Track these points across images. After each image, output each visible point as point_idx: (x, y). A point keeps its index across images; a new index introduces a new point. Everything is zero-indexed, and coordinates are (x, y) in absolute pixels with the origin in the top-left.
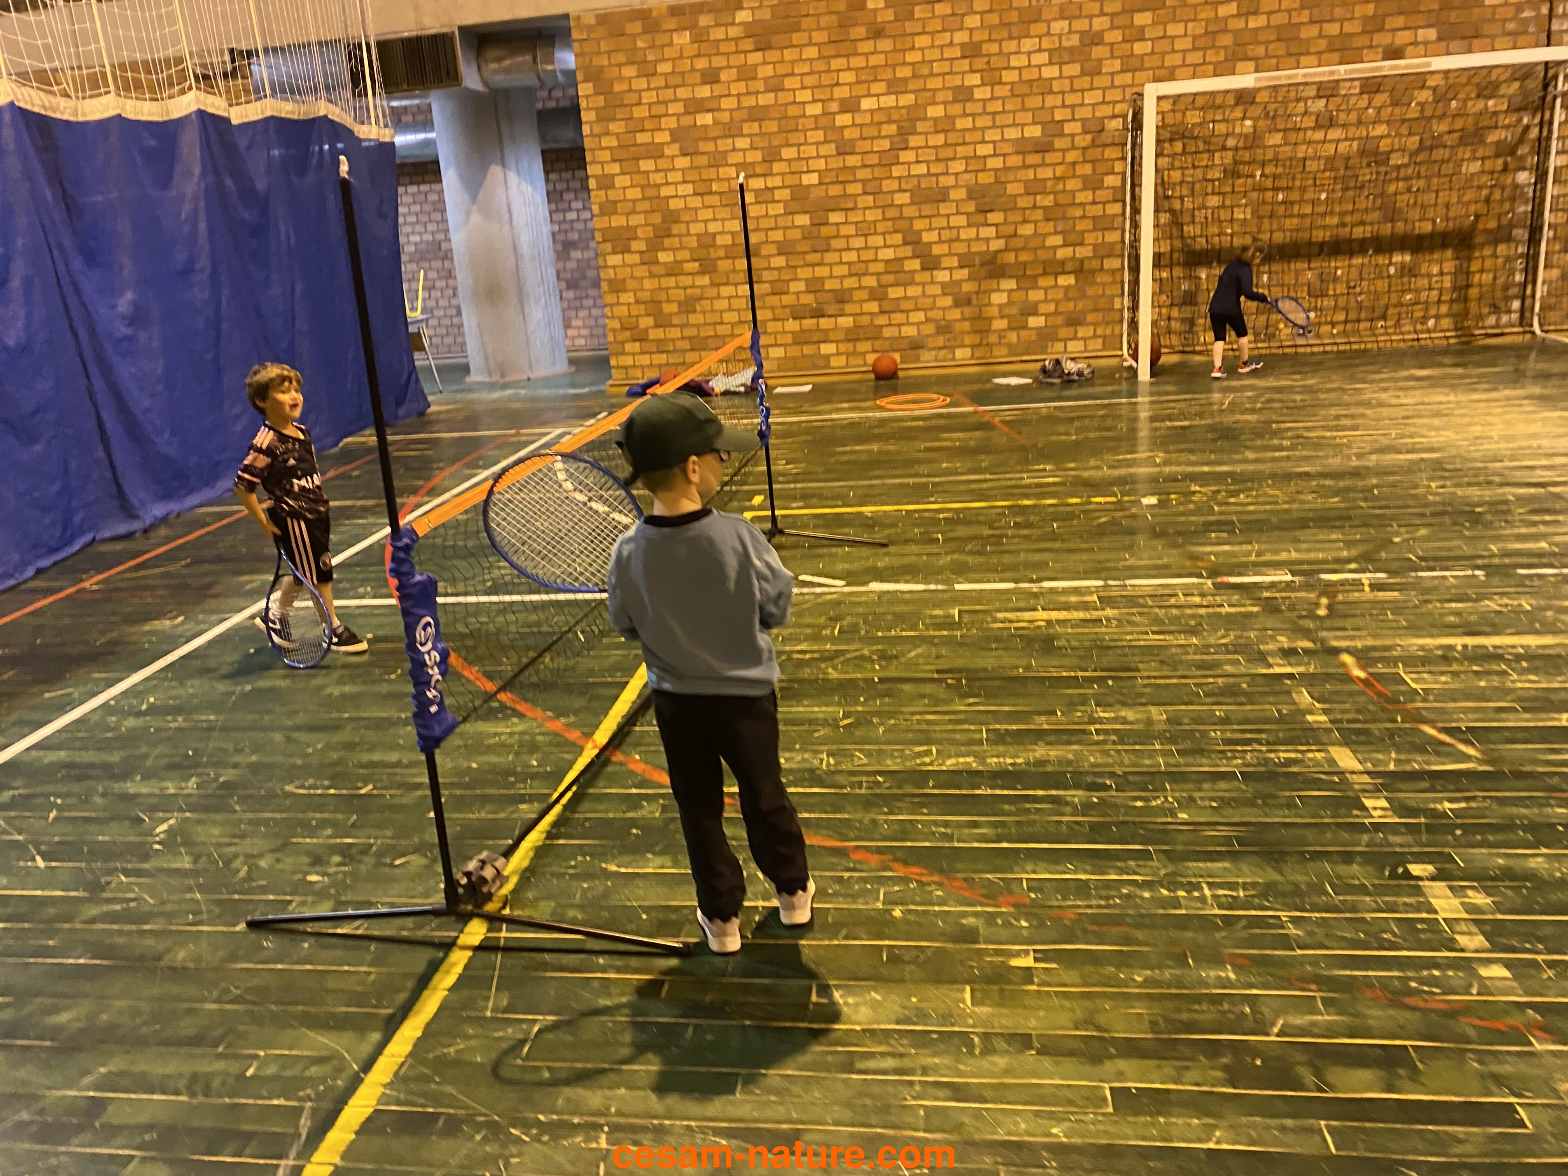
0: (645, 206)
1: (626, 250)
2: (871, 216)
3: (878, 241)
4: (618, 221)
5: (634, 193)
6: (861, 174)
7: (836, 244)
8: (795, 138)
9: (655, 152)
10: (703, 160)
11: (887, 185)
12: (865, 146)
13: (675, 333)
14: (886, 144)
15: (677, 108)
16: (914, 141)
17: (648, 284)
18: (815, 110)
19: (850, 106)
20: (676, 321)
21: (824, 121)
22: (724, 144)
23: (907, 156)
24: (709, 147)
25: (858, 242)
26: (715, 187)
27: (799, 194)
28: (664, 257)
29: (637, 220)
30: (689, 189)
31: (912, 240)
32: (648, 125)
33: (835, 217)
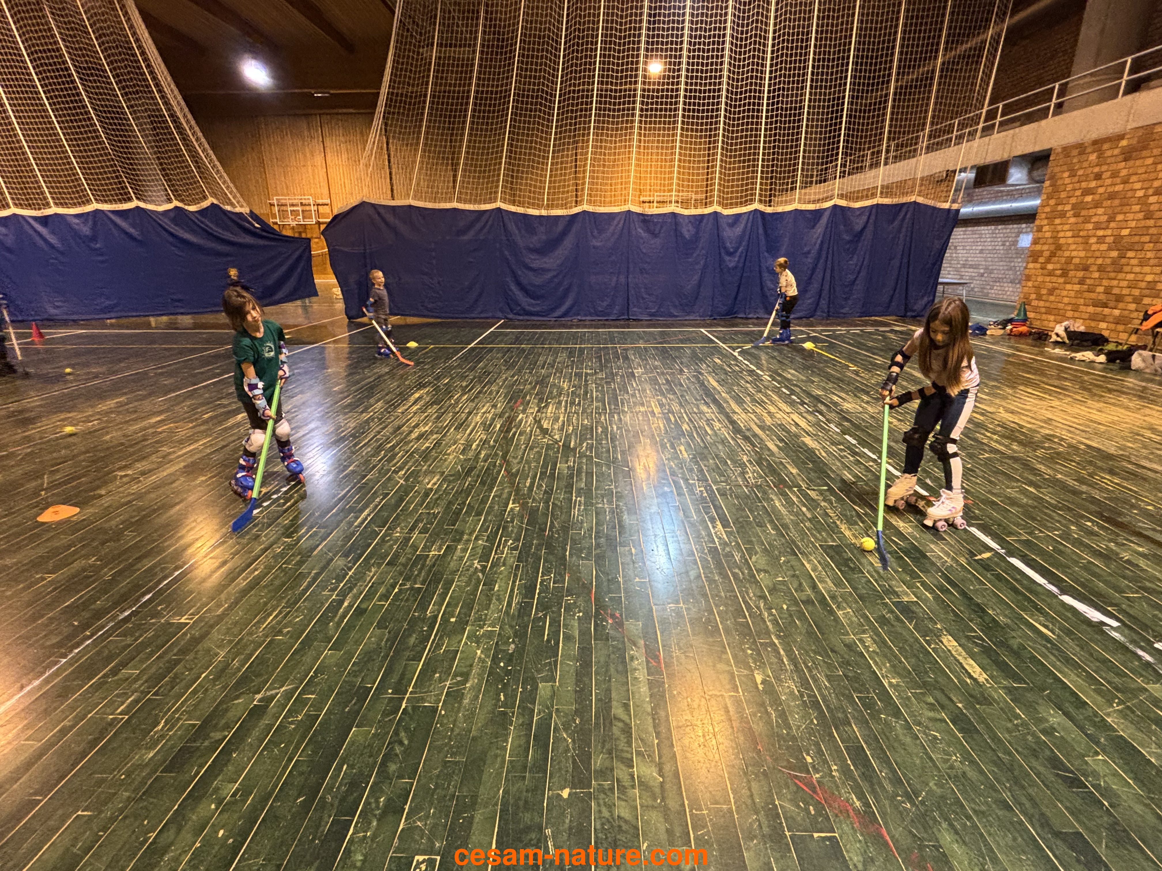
0: (1050, 241)
2: (1149, 255)
3: (1148, 270)
6: (1152, 231)
7: (1125, 269)
8: (1125, 209)
9: (1063, 215)
13: (1042, 304)
17: (1039, 279)
18: (1141, 193)
20: (1044, 298)
21: (1143, 200)
22: (1092, 212)
24: (1086, 213)
25: (1137, 269)
26: (1081, 234)
27: (1117, 240)
32: (1065, 201)
33: (1130, 254)
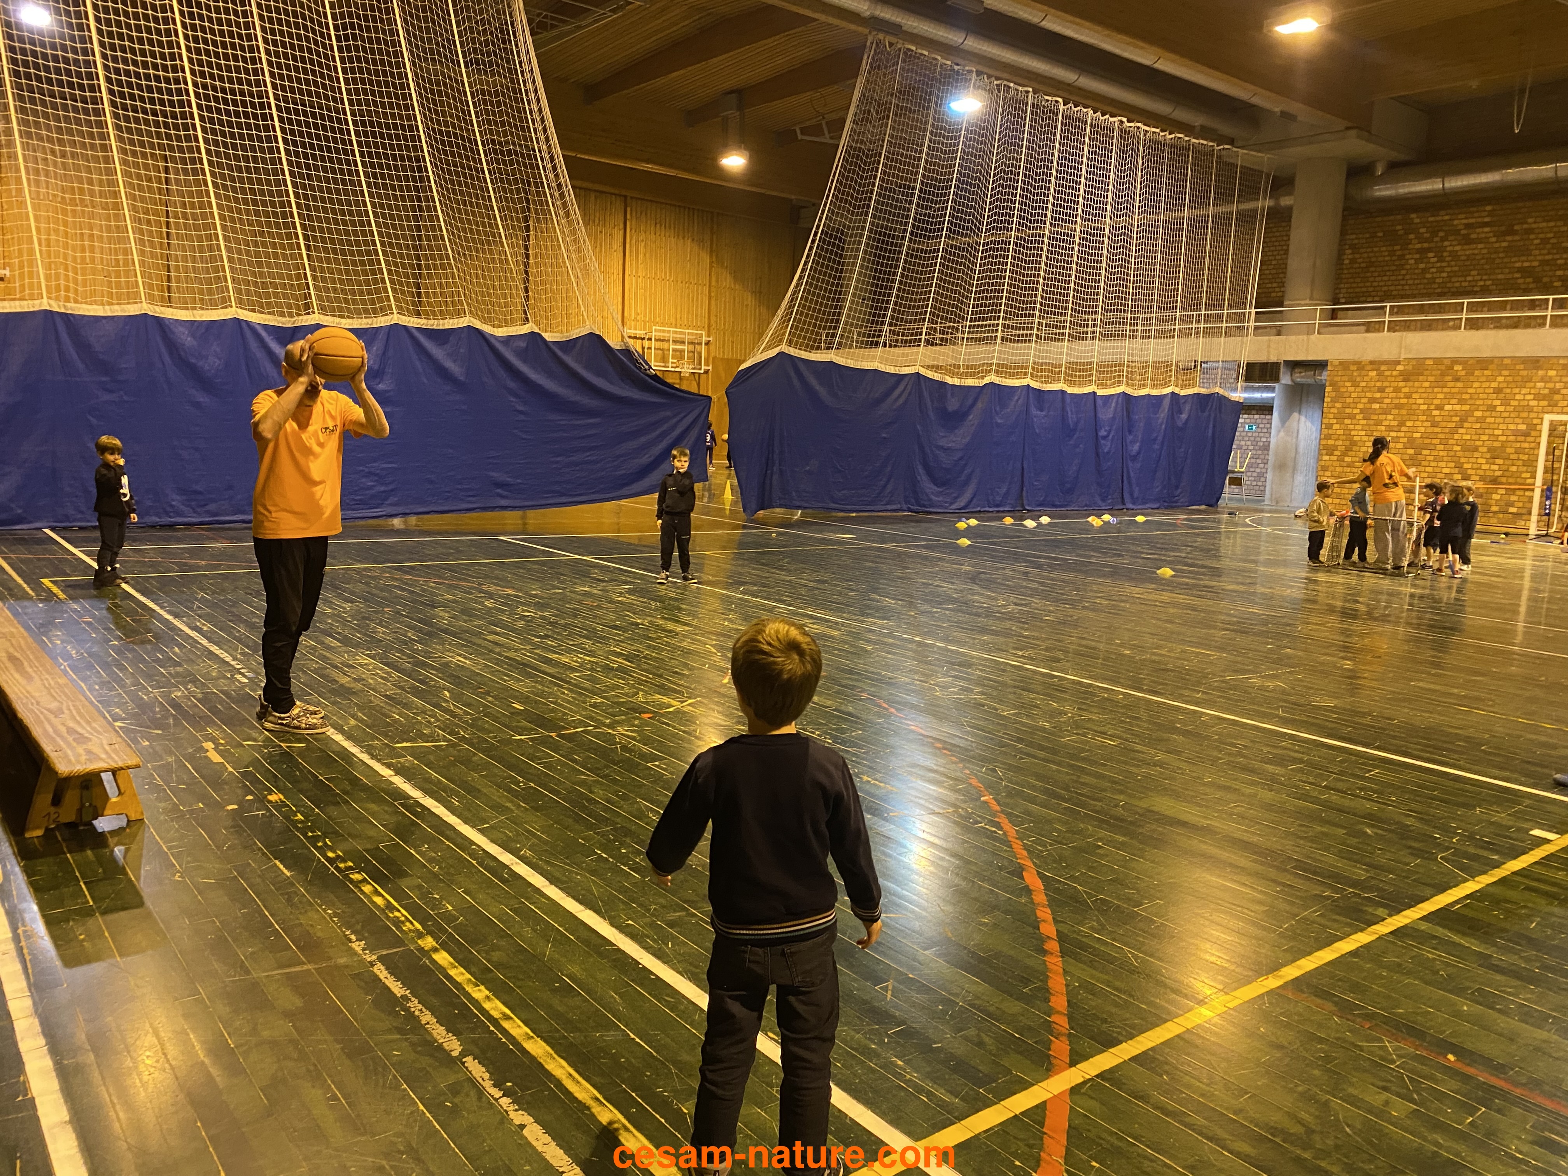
1: (1332, 454)
2: (1441, 453)
3: (1443, 464)
4: (1331, 442)
5: (1341, 432)
6: (1440, 436)
7: (1424, 463)
8: (1413, 418)
9: (1352, 417)
10: (1372, 422)
11: (1451, 442)
12: (1444, 424)
14: (1454, 425)
15: (1365, 400)
16: (1466, 425)
17: (1339, 469)
18: (1424, 407)
19: (1440, 408)
21: (1428, 413)
22: (1382, 417)
23: (1461, 431)
24: (1376, 417)
25: (1433, 464)
27: (1411, 440)
28: (1347, 459)
29: (1340, 443)
30: (1363, 433)
31: (1459, 466)
32: (1352, 405)
33: (1425, 452)
